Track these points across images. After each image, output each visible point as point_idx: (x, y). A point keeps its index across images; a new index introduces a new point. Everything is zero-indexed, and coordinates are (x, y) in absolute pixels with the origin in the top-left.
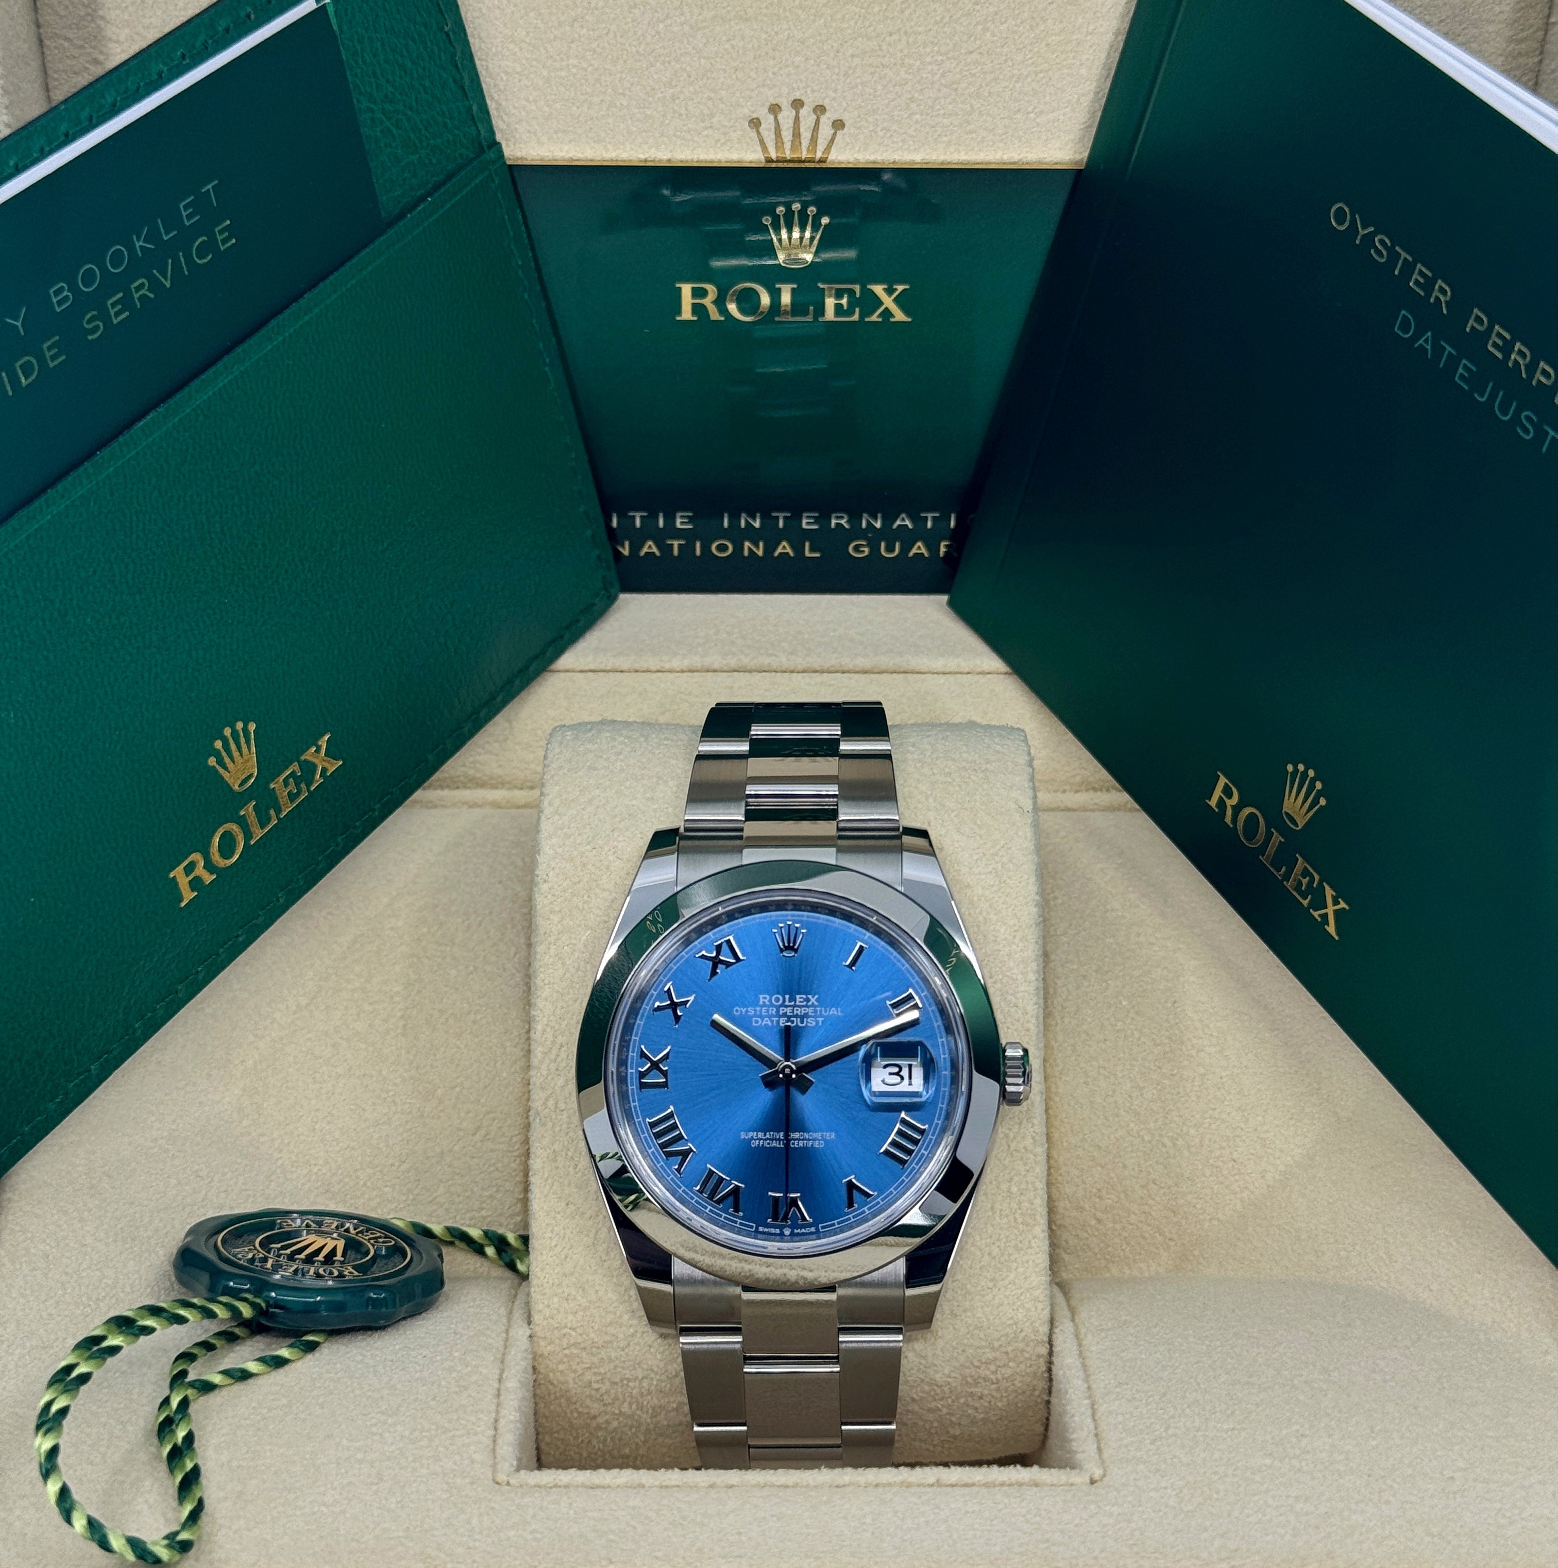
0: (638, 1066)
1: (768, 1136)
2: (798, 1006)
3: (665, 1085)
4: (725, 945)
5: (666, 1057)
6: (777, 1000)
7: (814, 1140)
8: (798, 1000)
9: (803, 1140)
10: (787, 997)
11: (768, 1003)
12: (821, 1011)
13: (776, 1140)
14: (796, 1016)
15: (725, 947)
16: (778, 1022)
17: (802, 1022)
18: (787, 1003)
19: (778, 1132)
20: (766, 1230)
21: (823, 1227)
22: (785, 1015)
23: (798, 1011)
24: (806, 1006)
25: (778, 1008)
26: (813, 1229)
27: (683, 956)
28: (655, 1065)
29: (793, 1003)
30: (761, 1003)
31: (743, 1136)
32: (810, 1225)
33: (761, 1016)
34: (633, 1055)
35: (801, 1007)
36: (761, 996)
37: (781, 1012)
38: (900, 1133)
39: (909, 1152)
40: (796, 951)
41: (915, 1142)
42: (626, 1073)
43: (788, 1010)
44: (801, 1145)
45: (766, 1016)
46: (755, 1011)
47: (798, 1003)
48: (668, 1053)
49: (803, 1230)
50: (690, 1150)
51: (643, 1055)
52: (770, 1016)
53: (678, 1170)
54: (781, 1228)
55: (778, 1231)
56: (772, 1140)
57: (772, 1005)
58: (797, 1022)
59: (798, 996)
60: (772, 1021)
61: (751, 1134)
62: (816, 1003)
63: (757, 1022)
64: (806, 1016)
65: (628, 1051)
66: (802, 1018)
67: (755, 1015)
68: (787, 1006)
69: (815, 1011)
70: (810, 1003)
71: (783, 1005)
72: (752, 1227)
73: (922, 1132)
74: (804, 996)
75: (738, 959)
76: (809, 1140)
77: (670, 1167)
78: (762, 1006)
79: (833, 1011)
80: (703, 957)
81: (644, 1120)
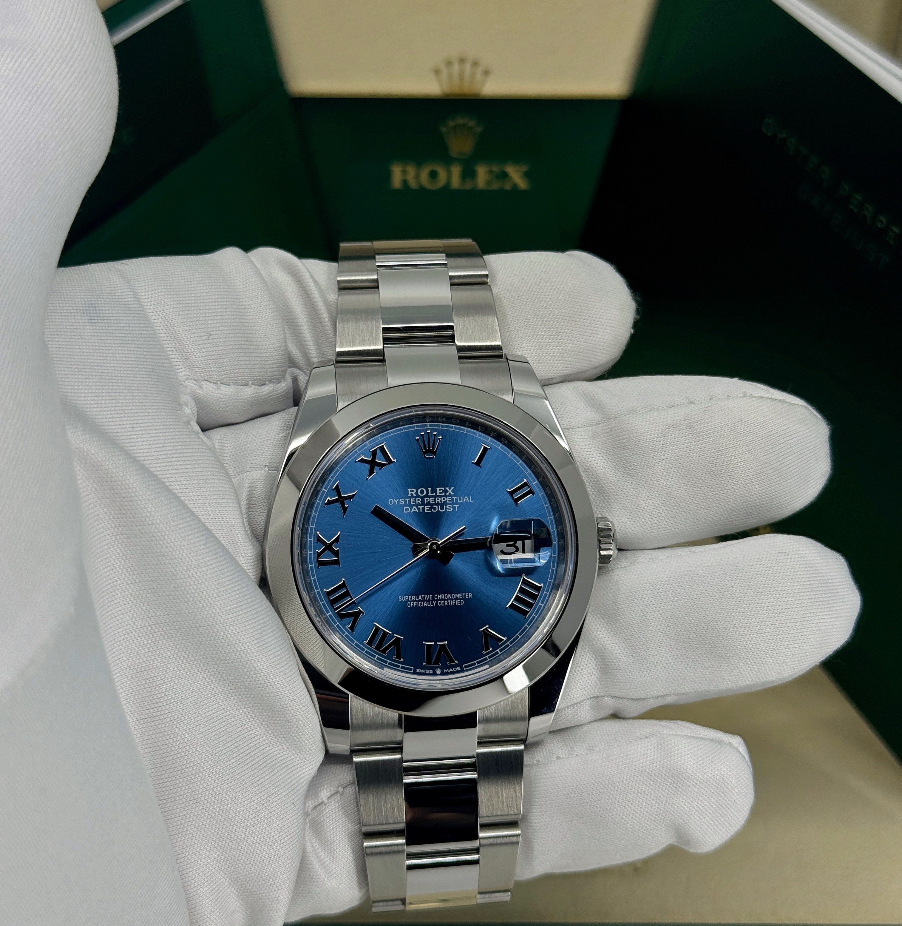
0: (315, 548)
1: (420, 598)
2: (439, 496)
3: (337, 562)
4: (378, 451)
5: (337, 540)
6: (422, 492)
7: (457, 599)
8: (438, 491)
9: (447, 600)
10: (430, 489)
11: (415, 495)
12: (456, 499)
13: (427, 601)
14: (438, 504)
15: (379, 453)
16: (423, 509)
17: (442, 509)
18: (430, 494)
19: (428, 594)
20: (422, 671)
21: (466, 667)
22: (428, 504)
23: (439, 500)
24: (445, 496)
25: (423, 498)
26: (458, 669)
27: (346, 461)
28: (329, 547)
29: (434, 494)
30: (410, 495)
31: (401, 599)
32: (456, 666)
33: (411, 506)
34: (310, 539)
35: (441, 497)
36: (409, 490)
37: (426, 501)
38: (522, 591)
39: (530, 605)
40: (434, 453)
41: (534, 597)
42: (307, 554)
43: (431, 500)
44: (446, 604)
45: (414, 505)
46: (406, 501)
47: (438, 494)
48: (339, 536)
49: (451, 670)
50: (360, 612)
51: (319, 540)
52: (417, 505)
53: (352, 628)
54: (434, 669)
55: (431, 671)
56: (424, 601)
57: (418, 496)
58: (438, 508)
59: (438, 489)
60: (419, 509)
61: (406, 598)
62: (452, 493)
63: (407, 510)
64: (445, 503)
65: (306, 538)
66: (442, 505)
67: (405, 505)
68: (430, 497)
69: (452, 500)
70: (448, 494)
71: (427, 496)
72: (411, 669)
73: (538, 589)
74: (443, 489)
75: (390, 462)
76: (452, 599)
77: (344, 626)
78: (410, 497)
79: (466, 499)
80: (362, 461)
81: (322, 591)
